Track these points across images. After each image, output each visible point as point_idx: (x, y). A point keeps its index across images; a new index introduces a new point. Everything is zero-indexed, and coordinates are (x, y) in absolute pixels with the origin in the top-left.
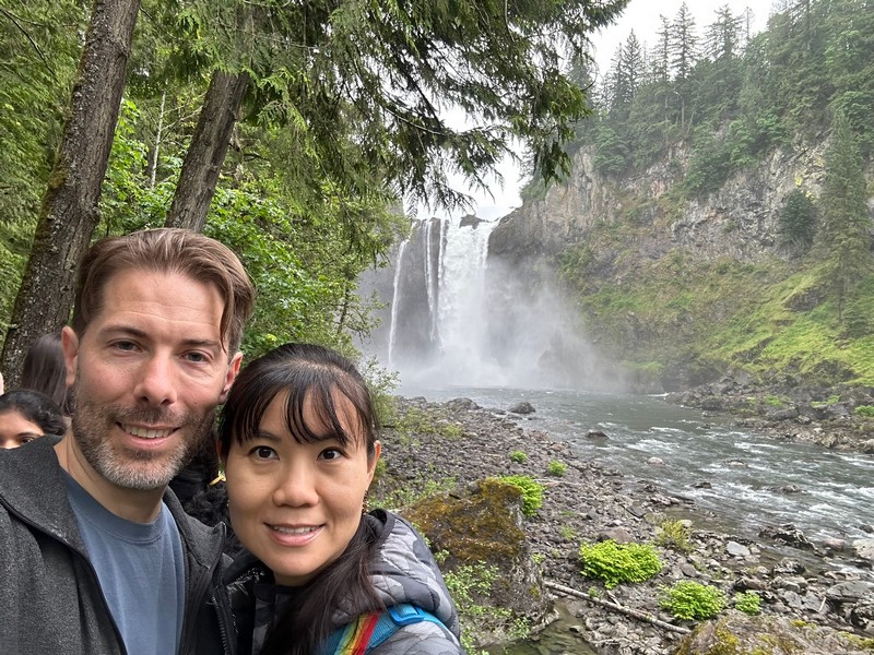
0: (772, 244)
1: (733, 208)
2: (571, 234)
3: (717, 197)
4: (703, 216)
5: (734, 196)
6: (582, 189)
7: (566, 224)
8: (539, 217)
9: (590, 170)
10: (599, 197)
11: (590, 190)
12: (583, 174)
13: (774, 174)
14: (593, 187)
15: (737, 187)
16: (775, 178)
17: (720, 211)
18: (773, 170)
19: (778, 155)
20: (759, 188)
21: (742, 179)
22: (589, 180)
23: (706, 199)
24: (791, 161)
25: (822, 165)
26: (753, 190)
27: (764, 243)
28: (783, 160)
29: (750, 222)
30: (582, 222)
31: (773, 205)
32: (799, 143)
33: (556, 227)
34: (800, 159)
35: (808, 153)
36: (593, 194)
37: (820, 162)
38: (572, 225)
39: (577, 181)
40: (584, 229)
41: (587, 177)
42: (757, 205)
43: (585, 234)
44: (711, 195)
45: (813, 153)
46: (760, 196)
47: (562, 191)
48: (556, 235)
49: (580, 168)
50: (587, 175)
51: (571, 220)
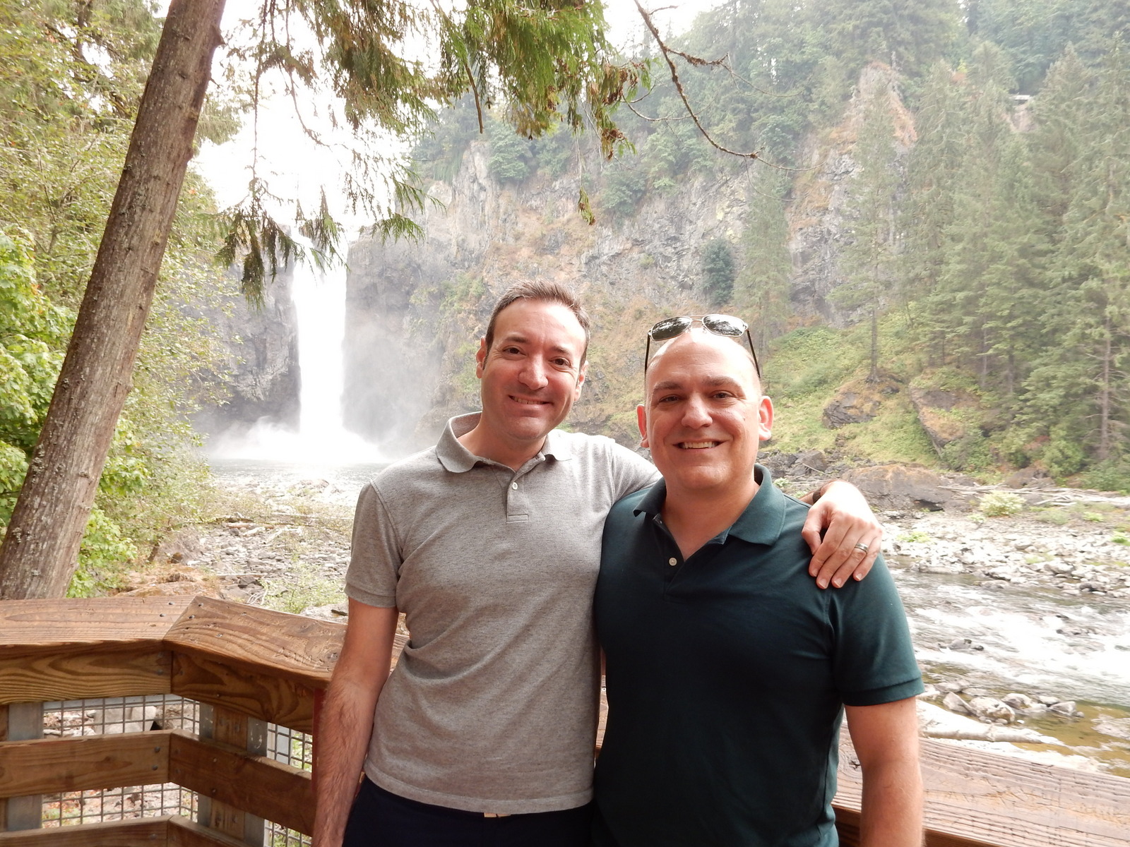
0: (691, 288)
1: (651, 241)
2: (459, 258)
3: (633, 225)
4: (617, 248)
5: (651, 227)
6: (473, 198)
7: (454, 242)
9: (484, 174)
10: (496, 211)
11: (484, 202)
12: (475, 180)
13: (695, 204)
14: (488, 197)
15: (655, 215)
16: (695, 209)
17: (637, 243)
18: (694, 200)
19: (698, 182)
20: (679, 219)
21: (660, 206)
22: (482, 189)
23: (621, 225)
24: (712, 191)
25: (743, 198)
26: (672, 221)
27: (683, 286)
28: (705, 189)
29: (668, 259)
30: (473, 241)
31: (692, 242)
32: (722, 170)
33: (440, 247)
34: (723, 189)
35: (730, 184)
36: (487, 208)
37: (742, 196)
38: (461, 246)
39: (467, 188)
40: (476, 252)
41: (479, 184)
42: (675, 239)
43: (478, 258)
44: (627, 222)
45: (735, 184)
46: (679, 228)
48: (440, 257)
49: (471, 171)
50: (480, 181)
51: (460, 238)
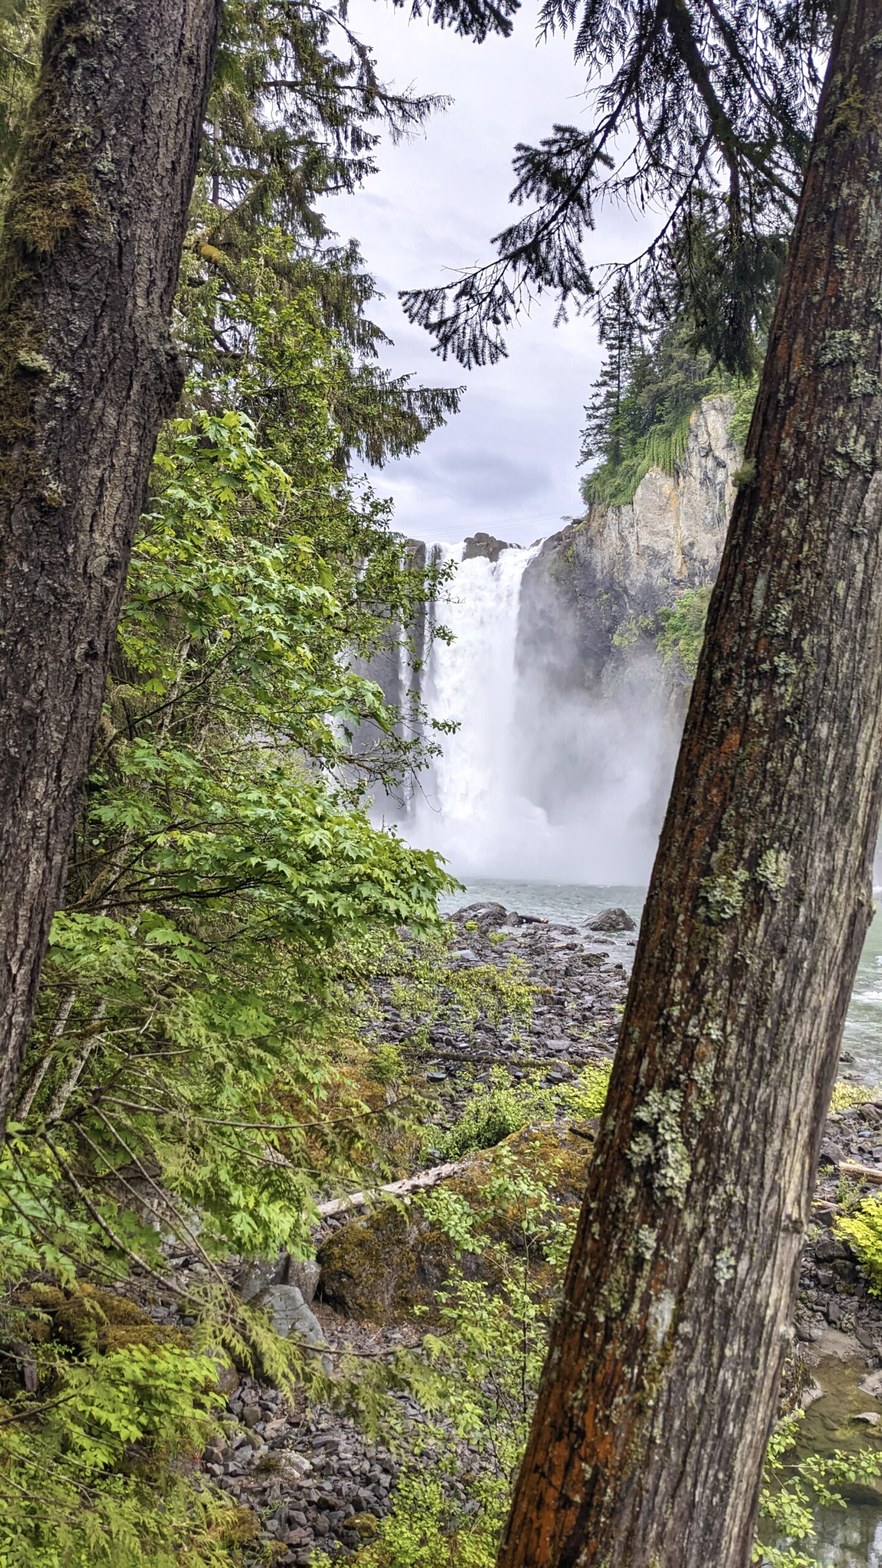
2: (686, 573)
6: (706, 481)
7: (676, 550)
8: (622, 538)
9: (723, 442)
11: (722, 483)
12: (708, 452)
22: (721, 464)
33: (656, 558)
38: (687, 554)
39: (696, 465)
41: (715, 458)
47: (667, 485)
48: (656, 572)
49: (703, 439)
50: (717, 454)
51: (686, 543)
